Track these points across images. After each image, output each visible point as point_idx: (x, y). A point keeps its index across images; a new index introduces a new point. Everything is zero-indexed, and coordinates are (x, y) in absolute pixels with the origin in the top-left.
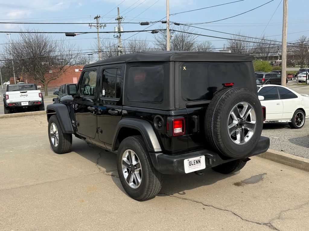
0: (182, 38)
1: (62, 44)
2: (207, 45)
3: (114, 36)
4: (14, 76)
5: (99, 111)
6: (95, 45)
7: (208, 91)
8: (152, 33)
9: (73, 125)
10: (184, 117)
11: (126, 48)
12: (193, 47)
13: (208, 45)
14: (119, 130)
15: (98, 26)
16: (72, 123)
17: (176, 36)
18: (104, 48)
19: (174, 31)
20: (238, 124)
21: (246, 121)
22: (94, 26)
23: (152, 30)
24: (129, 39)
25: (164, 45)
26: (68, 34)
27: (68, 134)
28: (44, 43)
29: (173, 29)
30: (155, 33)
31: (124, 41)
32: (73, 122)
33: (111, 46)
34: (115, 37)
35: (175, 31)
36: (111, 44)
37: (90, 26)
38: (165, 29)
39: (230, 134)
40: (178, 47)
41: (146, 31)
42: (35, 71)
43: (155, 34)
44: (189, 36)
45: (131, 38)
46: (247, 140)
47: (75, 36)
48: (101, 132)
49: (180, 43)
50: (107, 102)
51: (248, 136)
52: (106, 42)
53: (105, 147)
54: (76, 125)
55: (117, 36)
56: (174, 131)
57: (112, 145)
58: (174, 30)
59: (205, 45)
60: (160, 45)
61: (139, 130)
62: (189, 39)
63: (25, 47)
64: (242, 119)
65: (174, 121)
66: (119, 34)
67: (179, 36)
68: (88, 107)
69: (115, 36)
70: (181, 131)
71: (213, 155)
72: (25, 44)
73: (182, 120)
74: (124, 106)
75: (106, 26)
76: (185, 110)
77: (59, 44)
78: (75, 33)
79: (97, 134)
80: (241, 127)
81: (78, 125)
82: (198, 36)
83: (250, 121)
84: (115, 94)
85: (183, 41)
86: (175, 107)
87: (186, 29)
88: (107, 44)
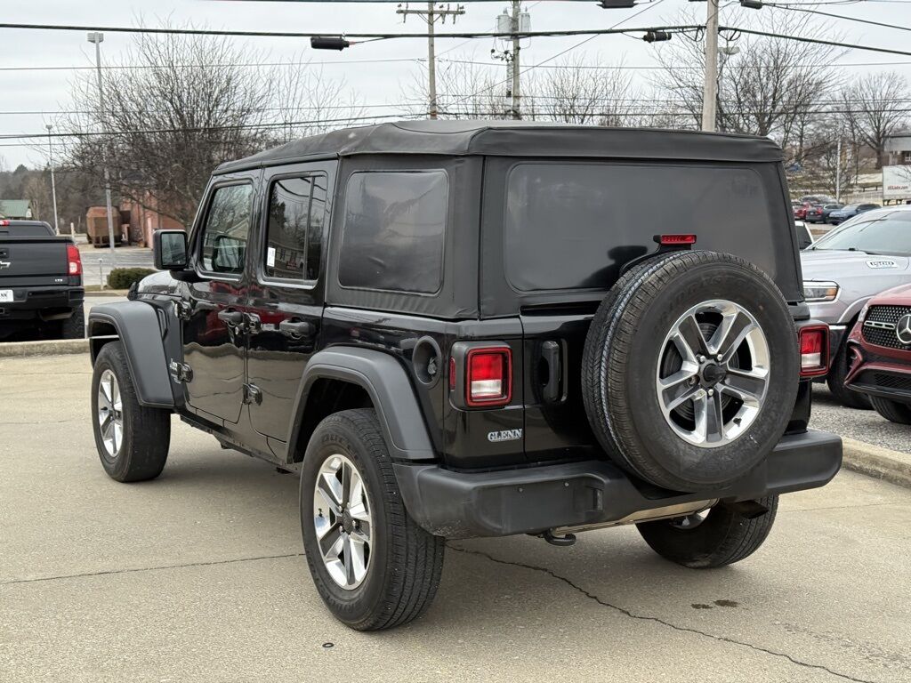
0: (775, 62)
1: (294, 83)
2: (884, 92)
3: (493, 51)
4: (109, 200)
5: (253, 325)
6: (417, 88)
7: (612, 262)
8: (645, 38)
9: (171, 379)
10: (508, 344)
11: (538, 102)
12: (823, 98)
13: (892, 90)
14: (309, 388)
15: (431, 14)
16: (170, 371)
17: (752, 53)
18: (451, 99)
19: (738, 33)
20: (701, 376)
21: (731, 365)
22: (419, 12)
23: (646, 27)
24: (551, 63)
25: (694, 88)
26: (320, 42)
27: (154, 409)
28: (225, 77)
29: (734, 27)
30: (658, 39)
31: (531, 72)
32: (174, 366)
33: (478, 91)
34: (497, 57)
35: (741, 31)
36: (481, 85)
37: (402, 12)
38: (703, 24)
39: (667, 405)
40: (754, 96)
41: (622, 31)
42: (188, 187)
43: (660, 43)
44: (804, 54)
45: (560, 61)
46: (733, 432)
47: (345, 49)
48: (259, 398)
49: (764, 80)
50: (276, 294)
51: (738, 421)
52: (460, 78)
53: (271, 453)
54: (184, 375)
55: (506, 53)
56: (473, 391)
57: (287, 444)
58: (736, 30)
59: (874, 92)
60: (679, 90)
61: (364, 387)
62: (803, 64)
63: (156, 92)
64: (717, 361)
65: (472, 356)
66: (511, 43)
67: (765, 51)
68: (220, 313)
69: (496, 54)
70: (498, 390)
71: (610, 478)
72: (154, 81)
73: (502, 354)
74: (329, 308)
75: (462, 13)
76: (516, 321)
77: (282, 83)
78: (347, 39)
79: (245, 406)
80: (711, 388)
81: (190, 374)
82: (846, 52)
83: (749, 368)
84: (305, 268)
85: (777, 69)
86: (479, 309)
87: (796, 22)
88: (462, 86)
